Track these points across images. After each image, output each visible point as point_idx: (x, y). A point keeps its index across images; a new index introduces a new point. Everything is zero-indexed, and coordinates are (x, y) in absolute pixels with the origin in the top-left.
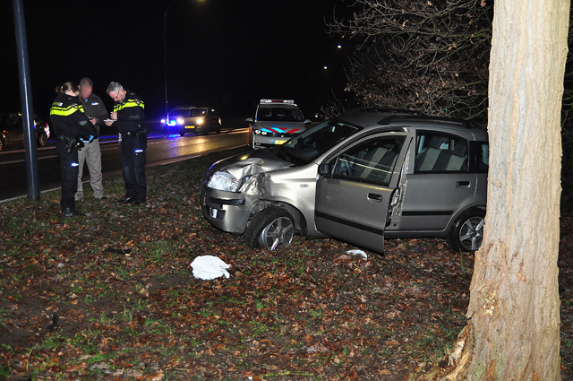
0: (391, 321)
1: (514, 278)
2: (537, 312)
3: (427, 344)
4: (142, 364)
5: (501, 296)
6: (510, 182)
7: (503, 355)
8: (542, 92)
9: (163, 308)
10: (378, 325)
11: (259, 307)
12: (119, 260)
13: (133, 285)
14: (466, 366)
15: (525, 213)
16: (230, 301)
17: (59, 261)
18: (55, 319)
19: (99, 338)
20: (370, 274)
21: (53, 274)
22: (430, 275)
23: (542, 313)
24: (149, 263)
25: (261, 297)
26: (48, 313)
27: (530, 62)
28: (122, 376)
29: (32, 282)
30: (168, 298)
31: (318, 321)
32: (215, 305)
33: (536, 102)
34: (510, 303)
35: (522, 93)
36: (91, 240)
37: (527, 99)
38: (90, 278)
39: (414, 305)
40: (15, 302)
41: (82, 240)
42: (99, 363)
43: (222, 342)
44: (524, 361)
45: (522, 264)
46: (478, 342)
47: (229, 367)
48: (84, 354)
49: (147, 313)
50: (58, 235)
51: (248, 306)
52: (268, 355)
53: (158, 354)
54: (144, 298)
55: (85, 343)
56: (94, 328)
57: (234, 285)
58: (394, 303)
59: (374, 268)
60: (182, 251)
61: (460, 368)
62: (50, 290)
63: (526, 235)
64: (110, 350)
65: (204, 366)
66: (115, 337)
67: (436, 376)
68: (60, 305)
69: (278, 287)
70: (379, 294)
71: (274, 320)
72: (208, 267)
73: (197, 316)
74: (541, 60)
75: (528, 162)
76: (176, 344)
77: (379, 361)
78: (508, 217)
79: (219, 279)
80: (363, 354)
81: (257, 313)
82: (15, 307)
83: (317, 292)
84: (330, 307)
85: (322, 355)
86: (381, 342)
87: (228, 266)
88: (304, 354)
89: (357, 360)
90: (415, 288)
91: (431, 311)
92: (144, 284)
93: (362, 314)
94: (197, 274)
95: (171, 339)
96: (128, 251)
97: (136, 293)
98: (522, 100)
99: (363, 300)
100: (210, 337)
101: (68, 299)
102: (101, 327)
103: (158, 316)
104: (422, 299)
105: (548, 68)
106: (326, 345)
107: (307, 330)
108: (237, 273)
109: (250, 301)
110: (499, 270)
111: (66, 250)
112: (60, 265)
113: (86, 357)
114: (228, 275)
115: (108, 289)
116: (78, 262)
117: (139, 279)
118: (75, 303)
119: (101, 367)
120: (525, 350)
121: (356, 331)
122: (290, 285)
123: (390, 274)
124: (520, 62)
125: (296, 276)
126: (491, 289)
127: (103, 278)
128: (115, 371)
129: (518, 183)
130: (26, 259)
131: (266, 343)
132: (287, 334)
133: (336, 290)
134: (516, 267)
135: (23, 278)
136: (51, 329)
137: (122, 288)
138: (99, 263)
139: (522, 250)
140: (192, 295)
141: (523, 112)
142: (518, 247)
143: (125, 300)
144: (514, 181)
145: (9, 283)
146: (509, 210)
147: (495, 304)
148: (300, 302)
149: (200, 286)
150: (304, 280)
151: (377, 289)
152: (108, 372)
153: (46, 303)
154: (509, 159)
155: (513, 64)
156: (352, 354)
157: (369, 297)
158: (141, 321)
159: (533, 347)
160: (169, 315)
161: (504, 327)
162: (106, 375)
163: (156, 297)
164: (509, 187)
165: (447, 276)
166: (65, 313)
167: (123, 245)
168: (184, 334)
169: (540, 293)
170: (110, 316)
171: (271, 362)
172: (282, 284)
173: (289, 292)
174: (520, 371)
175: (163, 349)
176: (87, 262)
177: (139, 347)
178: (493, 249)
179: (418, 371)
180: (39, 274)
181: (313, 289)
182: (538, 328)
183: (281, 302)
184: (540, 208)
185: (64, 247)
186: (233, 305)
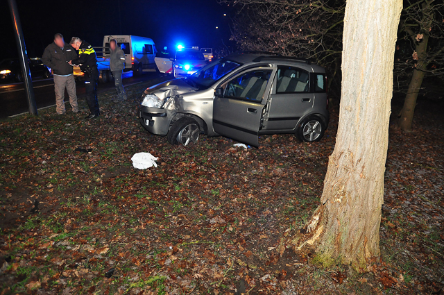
0: (265, 195)
1: (357, 177)
2: (370, 198)
3: (290, 213)
4: (94, 239)
5: (348, 189)
6: (358, 108)
7: (347, 229)
8: (385, 39)
9: (112, 193)
10: (256, 199)
11: (177, 188)
12: (84, 157)
13: (92, 175)
14: (321, 236)
15: (368, 131)
16: (158, 184)
17: (43, 159)
18: (36, 203)
19: (65, 219)
20: (250, 160)
21: (38, 169)
22: (287, 160)
23: (374, 198)
24: (104, 158)
25: (179, 181)
26: (32, 199)
27: (378, 15)
28: (79, 250)
29: (24, 176)
30: (115, 185)
31: (217, 198)
32: (147, 188)
33: (380, 47)
34: (354, 193)
35: (371, 40)
36: (67, 143)
37: (374, 45)
38: (63, 171)
39: (278, 183)
40: (10, 192)
41: (61, 143)
42: (62, 240)
43: (151, 218)
44: (360, 232)
45: (363, 167)
46: (330, 220)
47: (156, 239)
48: (54, 232)
49: (100, 196)
50: (46, 140)
51: (169, 188)
52: (183, 227)
53: (106, 230)
54: (99, 185)
55: (55, 223)
56: (62, 211)
57: (160, 172)
58: (266, 181)
59: (252, 157)
60: (126, 148)
61: (316, 237)
62: (34, 182)
63: (368, 146)
64: (71, 229)
65: (138, 239)
66: (76, 217)
67: (299, 241)
68: (40, 193)
69: (189, 172)
70: (256, 175)
71: (187, 199)
72: (143, 161)
73: (135, 198)
74: (386, 14)
75: (372, 93)
76: (119, 222)
77: (259, 227)
78: (355, 133)
79: (150, 168)
80: (249, 222)
81: (175, 194)
82: (10, 195)
83: (216, 176)
84: (224, 186)
85: (220, 225)
86: (260, 212)
87: (156, 159)
88: (208, 224)
89: (244, 228)
90: (279, 170)
91: (290, 186)
92: (100, 174)
93: (245, 191)
94: (136, 165)
95: (116, 217)
96: (90, 150)
97: (94, 182)
98: (371, 45)
99: (246, 180)
100: (143, 215)
101: (47, 188)
102: (68, 210)
103: (108, 198)
104: (283, 178)
105: (390, 21)
106: (223, 217)
107: (210, 206)
108: (163, 163)
109: (171, 184)
110: (347, 171)
111: (50, 150)
112: (44, 162)
113: (54, 236)
114: (156, 166)
115: (74, 179)
116: (56, 159)
117: (96, 171)
118: (51, 191)
119: (63, 243)
120: (361, 225)
121: (243, 204)
122: (197, 171)
123: (262, 160)
124: (370, 16)
125: (201, 164)
126: (341, 184)
127: (71, 171)
128: (73, 246)
129: (364, 109)
130: (22, 158)
131: (181, 217)
132: (196, 209)
133: (228, 174)
134: (359, 169)
135: (18, 172)
136: (33, 212)
137: (84, 178)
138: (70, 160)
139: (364, 157)
140: (132, 181)
141: (371, 55)
142: (362, 155)
143: (86, 187)
144: (361, 108)
145: (8, 177)
146: (357, 128)
147: (344, 195)
148: (205, 184)
149: (137, 175)
150: (207, 167)
151: (254, 172)
152: (69, 248)
153: (31, 192)
154: (358, 91)
155: (365, 17)
156: (241, 224)
157: (250, 178)
158: (96, 203)
159: (366, 221)
160: (116, 198)
161: (349, 210)
162: (68, 250)
163: (107, 183)
164: (358, 111)
165: (297, 160)
166: (43, 199)
167: (88, 145)
168: (125, 212)
169: (373, 185)
170: (74, 200)
171: (186, 233)
172: (192, 171)
173: (197, 176)
174: (357, 237)
175: (110, 226)
176: (62, 159)
177: (92, 225)
178: (343, 156)
179: (286, 235)
180: (29, 169)
181: (213, 173)
182: (370, 209)
183: (192, 184)
184: (378, 126)
185: (48, 148)
186: (159, 188)
